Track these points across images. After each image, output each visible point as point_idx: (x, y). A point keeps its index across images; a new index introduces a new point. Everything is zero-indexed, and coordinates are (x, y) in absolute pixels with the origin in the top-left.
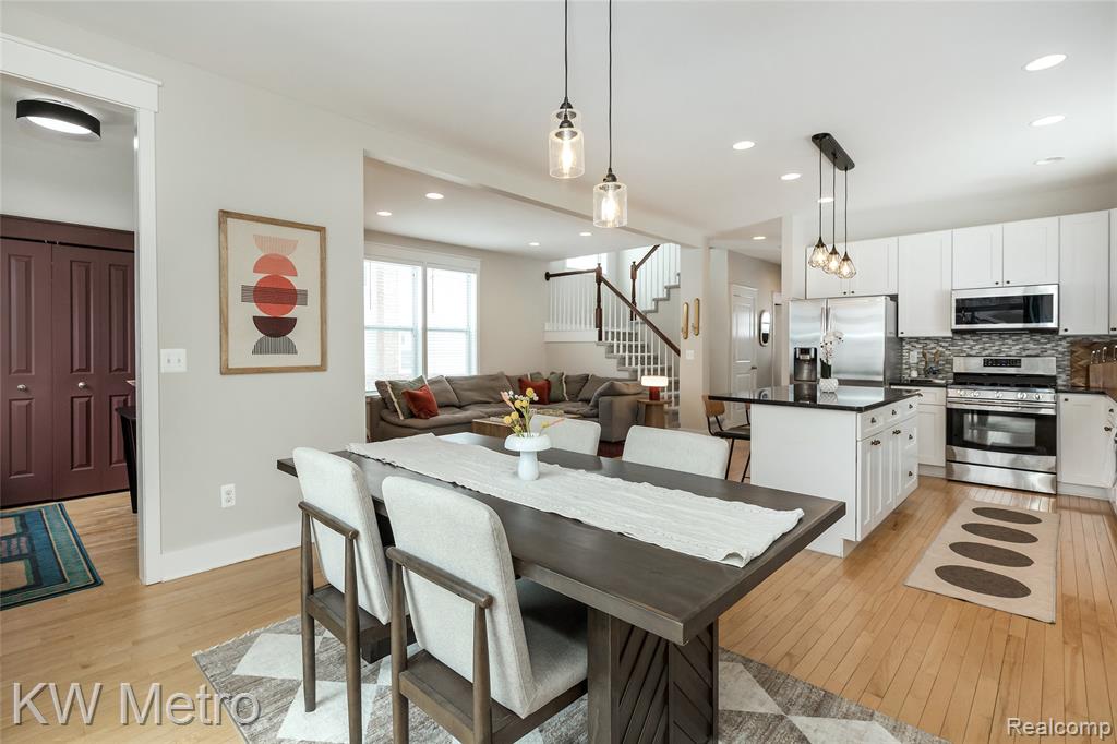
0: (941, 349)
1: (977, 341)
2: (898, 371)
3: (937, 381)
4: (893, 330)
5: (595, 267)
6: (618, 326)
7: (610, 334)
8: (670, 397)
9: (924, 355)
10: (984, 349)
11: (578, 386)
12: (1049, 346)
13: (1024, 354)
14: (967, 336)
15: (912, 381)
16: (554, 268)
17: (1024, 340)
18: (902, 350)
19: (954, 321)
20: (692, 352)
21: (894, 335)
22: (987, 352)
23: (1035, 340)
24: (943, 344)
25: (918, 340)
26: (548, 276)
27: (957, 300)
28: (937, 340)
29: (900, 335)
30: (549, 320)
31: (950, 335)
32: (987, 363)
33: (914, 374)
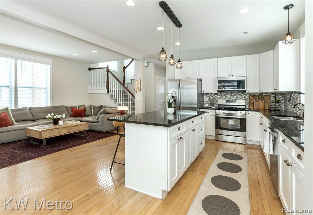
0: (215, 97)
1: (224, 94)
2: (203, 104)
3: (213, 107)
4: (201, 90)
5: (106, 66)
6: (115, 88)
7: (112, 91)
8: (132, 113)
9: (210, 99)
10: (227, 97)
11: (97, 110)
12: (243, 96)
13: (237, 98)
14: (222, 93)
15: (206, 107)
16: (92, 66)
17: (237, 94)
18: (204, 97)
19: (218, 88)
20: (139, 97)
21: (201, 92)
22: (227, 98)
23: (240, 94)
24: (216, 95)
25: (208, 94)
26: (90, 69)
27: (219, 81)
28: (213, 94)
29: (203, 92)
30: (90, 86)
31: (217, 92)
32: (227, 101)
33: (207, 105)
